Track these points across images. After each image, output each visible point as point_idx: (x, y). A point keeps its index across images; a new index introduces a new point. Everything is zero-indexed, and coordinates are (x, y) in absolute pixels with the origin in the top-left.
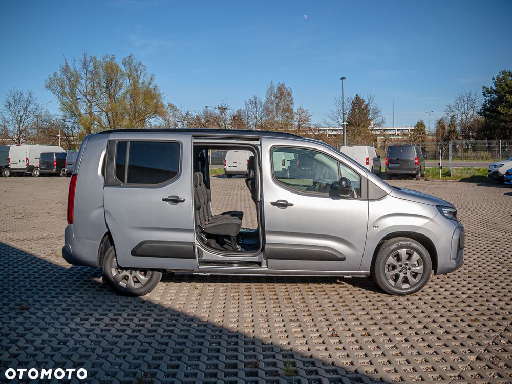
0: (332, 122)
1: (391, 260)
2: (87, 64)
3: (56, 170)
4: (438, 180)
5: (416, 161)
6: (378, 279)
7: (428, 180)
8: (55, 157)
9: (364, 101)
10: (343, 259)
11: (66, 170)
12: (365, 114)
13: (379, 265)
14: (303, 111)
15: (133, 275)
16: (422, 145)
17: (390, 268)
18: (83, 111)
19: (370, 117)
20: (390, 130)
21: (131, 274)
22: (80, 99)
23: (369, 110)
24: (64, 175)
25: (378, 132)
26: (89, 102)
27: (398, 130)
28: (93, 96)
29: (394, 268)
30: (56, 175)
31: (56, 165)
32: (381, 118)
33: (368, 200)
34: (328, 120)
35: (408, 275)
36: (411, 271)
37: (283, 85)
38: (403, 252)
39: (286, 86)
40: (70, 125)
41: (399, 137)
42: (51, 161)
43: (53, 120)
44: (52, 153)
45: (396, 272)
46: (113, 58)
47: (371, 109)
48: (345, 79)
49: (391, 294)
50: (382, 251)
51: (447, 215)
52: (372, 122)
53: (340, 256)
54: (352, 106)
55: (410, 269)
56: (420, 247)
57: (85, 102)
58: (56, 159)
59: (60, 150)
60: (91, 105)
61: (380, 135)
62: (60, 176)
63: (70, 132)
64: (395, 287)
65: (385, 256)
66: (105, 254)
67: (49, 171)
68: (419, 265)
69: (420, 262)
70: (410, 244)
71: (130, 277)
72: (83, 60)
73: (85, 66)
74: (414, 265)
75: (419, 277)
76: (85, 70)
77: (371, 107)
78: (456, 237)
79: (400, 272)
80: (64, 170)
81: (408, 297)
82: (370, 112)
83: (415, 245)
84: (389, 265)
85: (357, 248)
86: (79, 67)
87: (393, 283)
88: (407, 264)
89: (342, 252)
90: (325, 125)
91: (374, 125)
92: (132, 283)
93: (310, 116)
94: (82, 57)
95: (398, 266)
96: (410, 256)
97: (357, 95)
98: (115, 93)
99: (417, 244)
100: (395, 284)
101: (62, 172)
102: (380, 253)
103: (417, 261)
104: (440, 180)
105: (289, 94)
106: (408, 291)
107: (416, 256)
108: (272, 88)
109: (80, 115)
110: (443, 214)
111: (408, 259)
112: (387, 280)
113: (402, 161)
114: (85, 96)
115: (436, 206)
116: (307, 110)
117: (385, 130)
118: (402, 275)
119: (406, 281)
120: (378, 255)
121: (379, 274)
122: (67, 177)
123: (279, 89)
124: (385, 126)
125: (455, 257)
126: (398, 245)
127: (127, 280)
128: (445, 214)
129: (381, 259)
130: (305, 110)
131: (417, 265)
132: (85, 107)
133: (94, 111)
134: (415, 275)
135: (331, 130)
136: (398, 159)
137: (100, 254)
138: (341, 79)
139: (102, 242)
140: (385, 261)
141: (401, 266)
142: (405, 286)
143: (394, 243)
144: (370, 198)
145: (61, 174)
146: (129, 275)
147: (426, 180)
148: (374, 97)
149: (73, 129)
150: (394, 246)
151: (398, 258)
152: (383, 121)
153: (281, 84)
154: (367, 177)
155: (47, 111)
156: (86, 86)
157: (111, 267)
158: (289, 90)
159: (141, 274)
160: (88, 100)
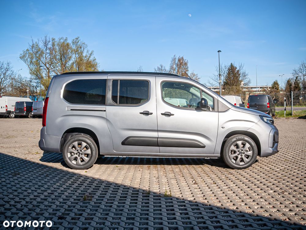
0: (214, 83)
1: (233, 148)
2: (47, 44)
3: (26, 113)
4: (283, 118)
5: (268, 105)
6: (225, 159)
7: (276, 118)
8: (25, 105)
9: (236, 68)
10: (204, 147)
11: (32, 113)
12: (237, 77)
13: (225, 151)
14: (194, 75)
15: (80, 157)
16: (275, 97)
17: (233, 153)
18: (44, 75)
19: (240, 79)
20: (255, 88)
21: (79, 156)
22: (42, 66)
23: (240, 74)
24: (31, 116)
25: (246, 90)
26: (48, 69)
27: (261, 88)
28: (50, 65)
29: (235, 152)
30: (26, 117)
31: (26, 110)
32: (248, 79)
33: (218, 112)
34: (212, 81)
35: (243, 157)
36: (245, 154)
37: (182, 58)
38: (240, 143)
39: (184, 59)
40: (35, 84)
41: (261, 93)
42: (23, 108)
43: (23, 81)
44: (23, 102)
45: (236, 155)
46: (66, 40)
47: (241, 74)
48: (221, 52)
49: (233, 168)
50: (227, 142)
51: (266, 121)
52: (243, 83)
53: (202, 145)
54: (228, 71)
55: (244, 153)
56: (250, 140)
57: (45, 69)
58: (26, 106)
59: (28, 100)
60: (49, 71)
61: (247, 91)
62: (28, 118)
63: (35, 89)
64: (236, 164)
65: (229, 145)
66: (64, 145)
67: (21, 114)
68: (250, 151)
69: (250, 149)
70: (244, 138)
71: (79, 158)
72: (44, 40)
73: (46, 44)
74: (247, 151)
75: (250, 158)
76: (46, 48)
77: (241, 72)
78: (272, 134)
79: (239, 155)
80: (31, 114)
81: (243, 170)
82: (241, 75)
83: (247, 138)
84: (232, 151)
85: (212, 140)
86: (41, 45)
87: (234, 161)
88: (242, 150)
89: (203, 143)
90: (210, 85)
91: (243, 84)
92: (80, 162)
93: (199, 78)
94: (44, 38)
95: (237, 151)
96: (244, 145)
97: (231, 64)
98: (66, 63)
99: (248, 138)
100: (235, 162)
101: (30, 115)
102: (226, 143)
103: (248, 148)
104: (284, 118)
105: (186, 64)
106: (243, 166)
107: (248, 145)
108: (174, 59)
109: (42, 77)
110: (264, 121)
111: (243, 147)
112: (231, 160)
113: (258, 105)
114: (45, 65)
115: (259, 116)
116: (197, 75)
117: (251, 88)
118: (239, 157)
119: (242, 160)
120: (225, 145)
121: (226, 155)
122: (33, 118)
123: (179, 60)
124: (251, 85)
125: (272, 146)
126: (236, 139)
127: (76, 160)
128: (265, 121)
129: (227, 147)
130: (195, 74)
131: (249, 151)
132: (45, 72)
133: (51, 75)
134: (248, 157)
135: (214, 88)
136: (256, 104)
137: (61, 144)
138: (218, 52)
139: (62, 137)
140: (229, 148)
141: (239, 151)
142: (242, 163)
143: (234, 138)
144: (219, 111)
145: (29, 116)
146: (78, 157)
147: (275, 118)
148: (244, 65)
149: (37, 87)
150: (235, 139)
151: (237, 146)
152: (249, 82)
153: (181, 57)
154: (217, 98)
155: (19, 75)
156: (46, 58)
157: (67, 152)
158: (186, 61)
159: (85, 156)
160: (47, 67)
